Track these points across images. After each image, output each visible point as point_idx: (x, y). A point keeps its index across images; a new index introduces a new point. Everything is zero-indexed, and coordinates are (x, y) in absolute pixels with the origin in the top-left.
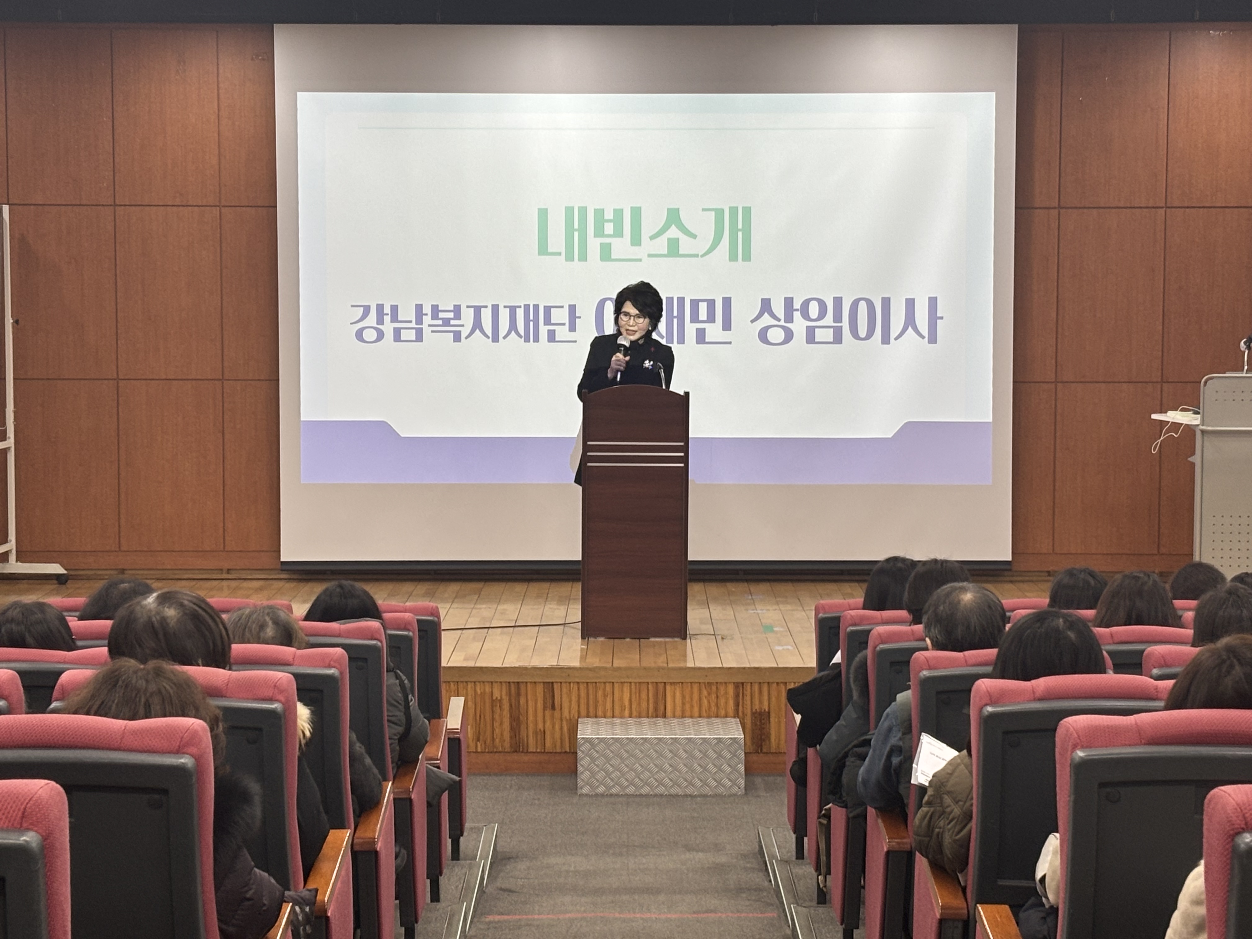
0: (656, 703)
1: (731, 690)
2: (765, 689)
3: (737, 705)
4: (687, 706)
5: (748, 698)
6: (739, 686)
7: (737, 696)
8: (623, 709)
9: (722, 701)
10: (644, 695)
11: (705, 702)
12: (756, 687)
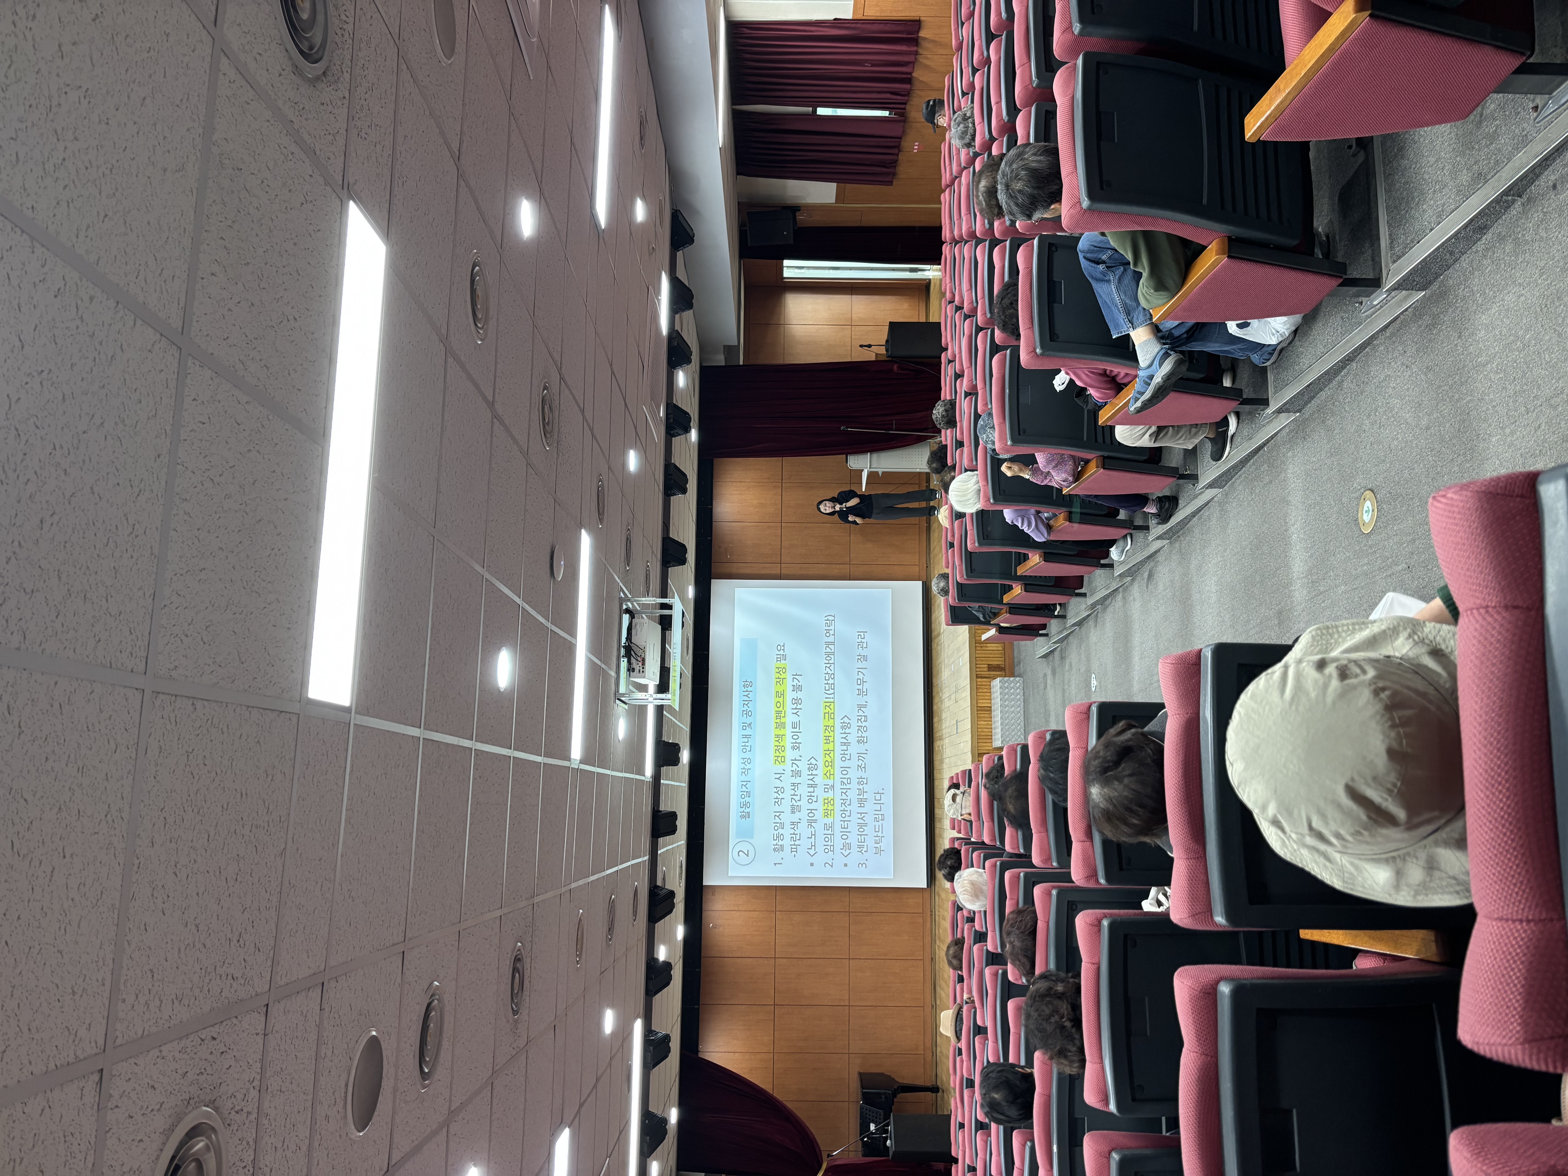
0: (985, 711)
1: (979, 680)
2: (978, 666)
3: (985, 677)
4: (987, 698)
5: (982, 673)
6: (977, 677)
7: (982, 677)
8: (987, 724)
9: (984, 683)
10: (982, 715)
11: (984, 690)
12: (978, 669)
